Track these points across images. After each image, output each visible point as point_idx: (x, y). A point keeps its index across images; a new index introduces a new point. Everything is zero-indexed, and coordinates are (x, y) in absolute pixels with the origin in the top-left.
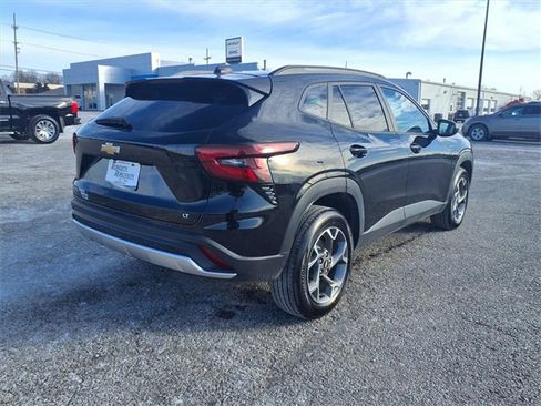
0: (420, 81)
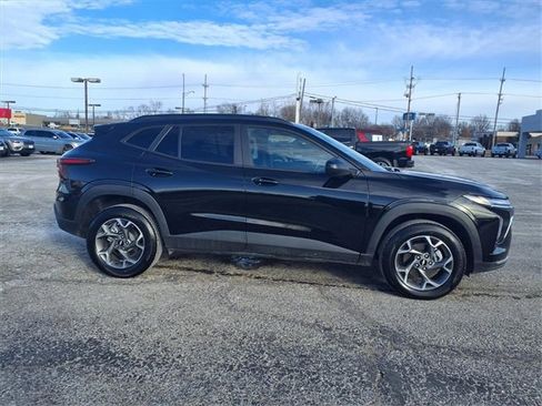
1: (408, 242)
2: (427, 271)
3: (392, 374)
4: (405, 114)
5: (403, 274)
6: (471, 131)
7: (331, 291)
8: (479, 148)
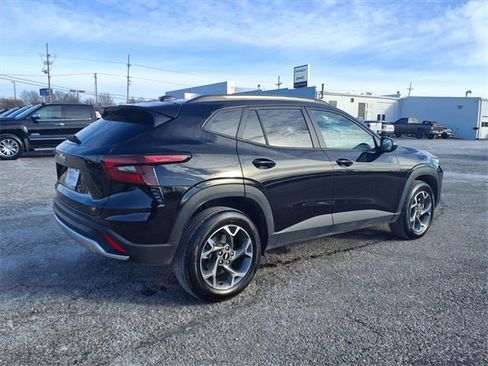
0: (480, 99)
4: (42, 90)
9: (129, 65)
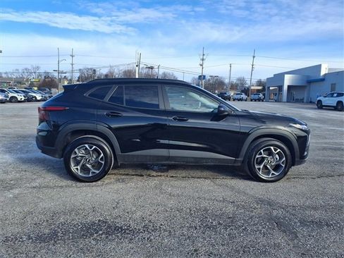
1: (262, 151)
2: (271, 166)
3: (281, 222)
4: (200, 76)
5: (259, 169)
6: (236, 86)
7: (218, 181)
8: (244, 96)
9: (254, 57)
